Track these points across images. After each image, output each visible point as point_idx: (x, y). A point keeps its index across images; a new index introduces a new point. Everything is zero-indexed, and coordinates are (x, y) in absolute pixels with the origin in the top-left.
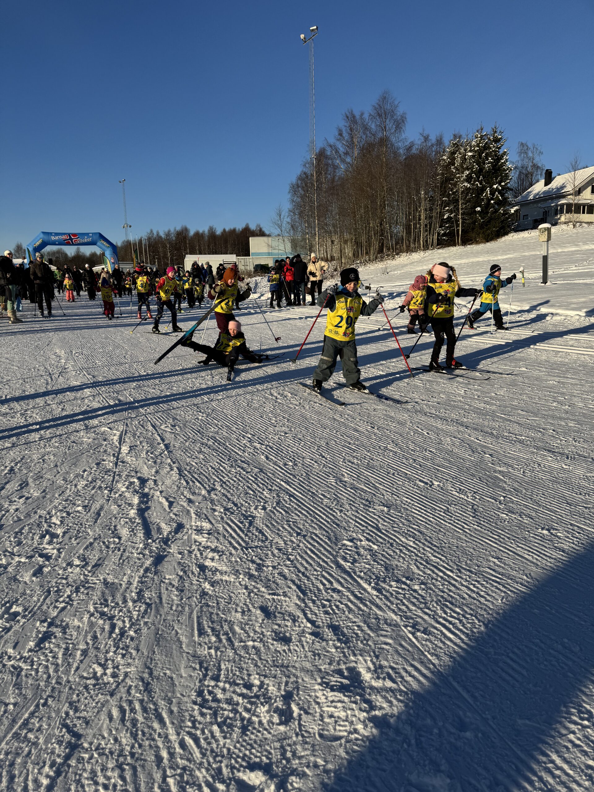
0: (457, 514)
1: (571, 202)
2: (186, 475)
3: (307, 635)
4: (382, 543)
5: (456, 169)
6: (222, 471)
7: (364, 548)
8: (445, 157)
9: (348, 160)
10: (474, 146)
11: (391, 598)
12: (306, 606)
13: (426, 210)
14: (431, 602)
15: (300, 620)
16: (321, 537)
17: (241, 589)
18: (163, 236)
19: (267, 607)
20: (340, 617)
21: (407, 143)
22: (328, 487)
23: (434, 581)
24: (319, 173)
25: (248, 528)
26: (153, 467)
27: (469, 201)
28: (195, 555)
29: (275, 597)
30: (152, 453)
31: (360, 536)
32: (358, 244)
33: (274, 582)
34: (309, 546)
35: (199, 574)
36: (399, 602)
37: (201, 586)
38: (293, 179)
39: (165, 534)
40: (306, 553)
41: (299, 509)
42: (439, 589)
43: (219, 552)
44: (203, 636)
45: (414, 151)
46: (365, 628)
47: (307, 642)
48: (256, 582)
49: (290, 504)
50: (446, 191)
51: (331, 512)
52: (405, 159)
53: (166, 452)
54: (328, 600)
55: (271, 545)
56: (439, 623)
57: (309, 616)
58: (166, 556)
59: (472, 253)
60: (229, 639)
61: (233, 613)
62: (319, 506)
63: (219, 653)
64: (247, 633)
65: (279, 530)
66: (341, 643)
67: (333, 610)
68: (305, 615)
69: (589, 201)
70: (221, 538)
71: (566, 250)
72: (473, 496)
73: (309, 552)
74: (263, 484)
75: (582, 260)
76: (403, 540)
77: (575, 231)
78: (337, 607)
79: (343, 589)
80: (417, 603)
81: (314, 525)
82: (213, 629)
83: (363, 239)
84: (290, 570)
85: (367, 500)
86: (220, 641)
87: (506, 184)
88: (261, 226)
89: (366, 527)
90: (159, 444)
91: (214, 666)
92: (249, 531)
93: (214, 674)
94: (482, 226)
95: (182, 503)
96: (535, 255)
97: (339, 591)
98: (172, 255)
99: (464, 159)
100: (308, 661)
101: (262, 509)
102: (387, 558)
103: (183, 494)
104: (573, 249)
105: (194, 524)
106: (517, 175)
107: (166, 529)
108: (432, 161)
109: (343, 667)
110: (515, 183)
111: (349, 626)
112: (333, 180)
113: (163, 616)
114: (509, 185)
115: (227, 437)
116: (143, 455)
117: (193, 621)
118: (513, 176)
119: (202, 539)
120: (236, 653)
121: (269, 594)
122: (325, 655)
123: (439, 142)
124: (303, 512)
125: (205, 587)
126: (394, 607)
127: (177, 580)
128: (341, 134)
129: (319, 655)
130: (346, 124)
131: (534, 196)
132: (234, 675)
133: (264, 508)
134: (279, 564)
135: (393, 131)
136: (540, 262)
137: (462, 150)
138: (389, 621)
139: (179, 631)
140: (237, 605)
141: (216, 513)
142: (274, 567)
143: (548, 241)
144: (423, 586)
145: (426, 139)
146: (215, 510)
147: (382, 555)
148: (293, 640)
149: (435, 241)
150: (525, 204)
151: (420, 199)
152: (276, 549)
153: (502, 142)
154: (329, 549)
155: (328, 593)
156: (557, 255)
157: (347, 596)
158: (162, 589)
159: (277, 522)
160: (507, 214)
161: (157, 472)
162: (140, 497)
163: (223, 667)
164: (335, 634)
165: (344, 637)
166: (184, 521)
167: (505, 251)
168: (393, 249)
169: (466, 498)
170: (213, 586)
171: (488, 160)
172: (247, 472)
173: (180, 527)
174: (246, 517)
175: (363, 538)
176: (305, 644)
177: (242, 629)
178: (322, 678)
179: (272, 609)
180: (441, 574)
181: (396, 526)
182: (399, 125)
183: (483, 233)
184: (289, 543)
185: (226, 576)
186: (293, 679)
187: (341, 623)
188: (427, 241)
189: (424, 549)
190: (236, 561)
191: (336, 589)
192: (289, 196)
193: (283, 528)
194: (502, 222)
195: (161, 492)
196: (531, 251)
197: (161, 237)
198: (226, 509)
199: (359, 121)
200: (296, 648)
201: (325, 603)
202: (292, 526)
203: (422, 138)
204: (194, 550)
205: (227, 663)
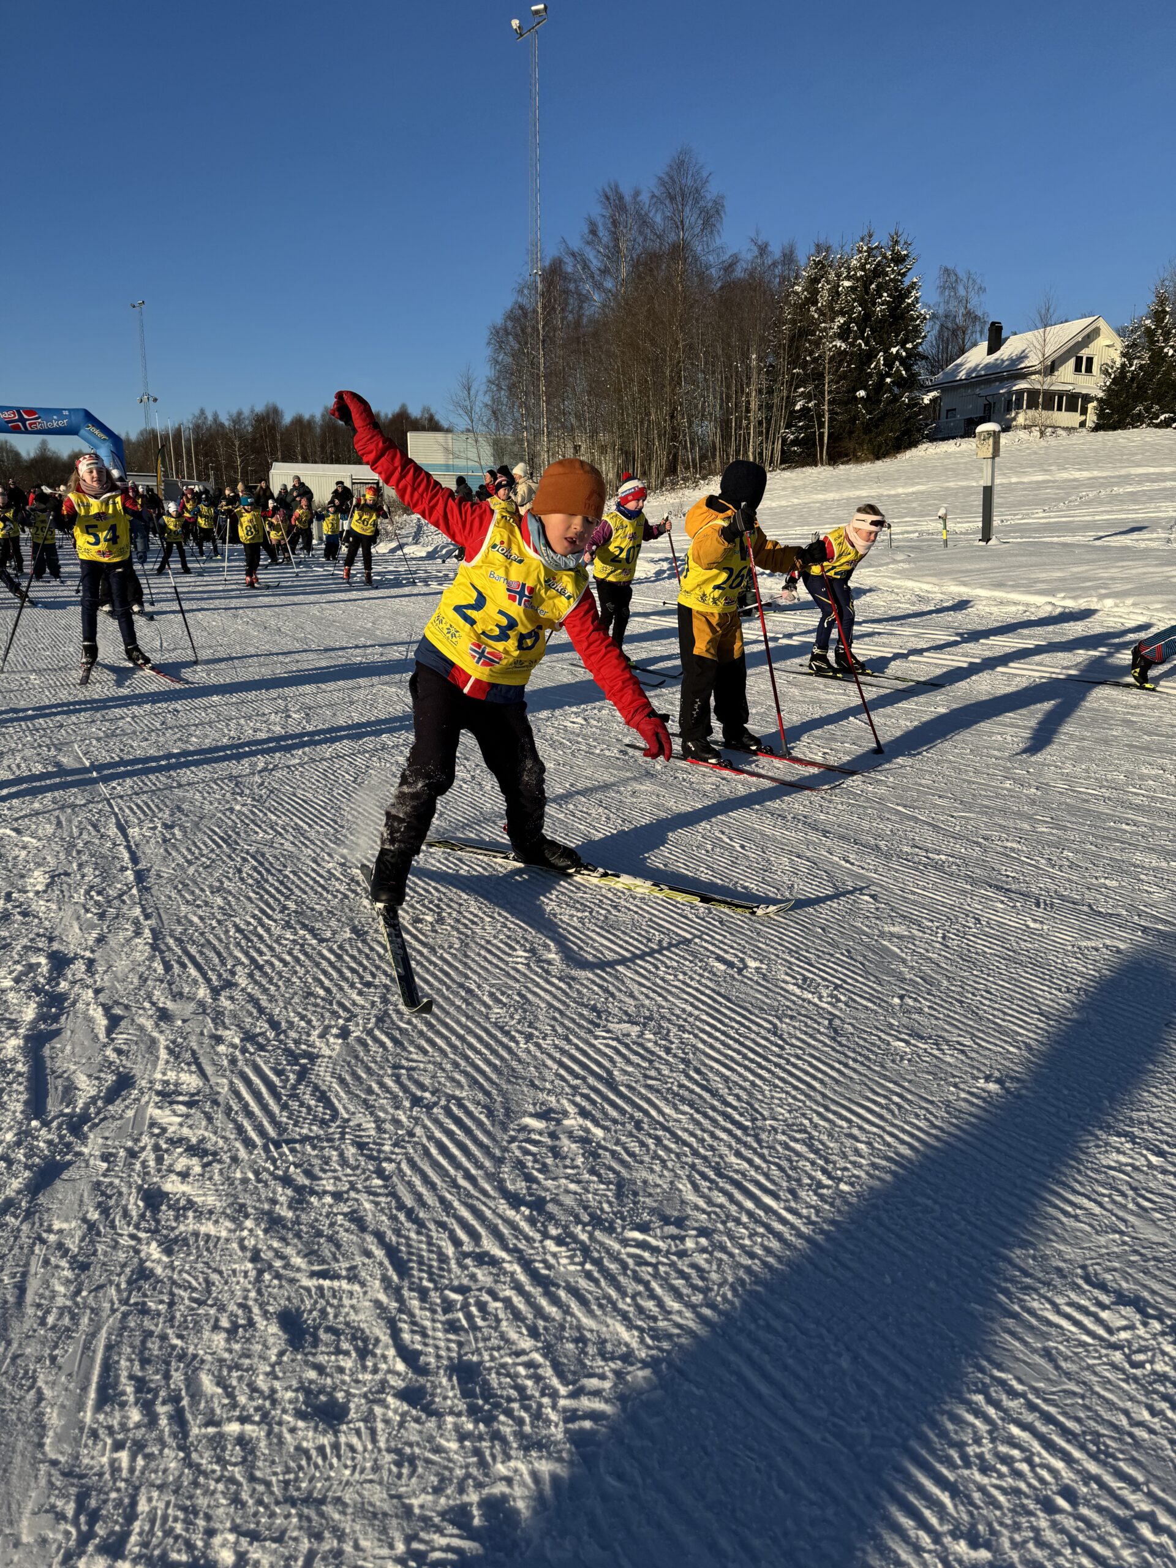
0: (794, 1041)
1: (1038, 387)
2: (170, 949)
3: (390, 1400)
4: (615, 1121)
5: (819, 310)
6: (260, 937)
7: (570, 1135)
8: (798, 289)
9: (609, 284)
10: (855, 269)
11: (621, 1278)
12: (403, 1308)
13: (760, 391)
14: (720, 1285)
15: (378, 1351)
16: (471, 1107)
17: (241, 1260)
18: (226, 423)
19: (299, 1313)
20: (486, 1339)
21: (726, 257)
22: (508, 975)
23: (730, 1225)
24: (549, 309)
25: (294, 1087)
26: (93, 927)
27: (843, 377)
28: (143, 1163)
29: (326, 1283)
30: (99, 893)
31: (565, 1102)
32: (628, 455)
33: (330, 1239)
34: (438, 1134)
35: (142, 1216)
36: (641, 1288)
37: (137, 1252)
38: (498, 318)
39: (80, 1104)
40: (427, 1153)
41: (430, 1034)
42: (742, 1247)
43: (205, 1152)
44: (107, 1409)
45: (739, 273)
46: (548, 1372)
47: (387, 1422)
48: (283, 1239)
49: (409, 1022)
50: (799, 356)
51: (505, 1040)
52: (722, 288)
53: (134, 891)
54: (462, 1290)
55: (343, 1134)
56: (737, 1349)
57: (406, 1336)
58: (70, 1164)
59: (848, 480)
60: (179, 1419)
61: (206, 1334)
62: (478, 1024)
63: (140, 1462)
64: (231, 1395)
65: (370, 1091)
66: (476, 1422)
67: (469, 1317)
68: (395, 1334)
69: (1070, 387)
70: (219, 1117)
71: (1025, 480)
72: (831, 996)
73: (434, 1151)
74: (353, 971)
75: (1055, 500)
76: (667, 1110)
77: (1043, 443)
78: (482, 1307)
79: (503, 1255)
80: (685, 1291)
81: (457, 1076)
82: (141, 1384)
83: (637, 446)
84: (377, 1204)
85: (594, 1009)
86: (152, 1420)
87: (915, 347)
88: (433, 411)
89: (584, 1079)
90: (123, 869)
91: (119, 1504)
92: (293, 1096)
93: (112, 1533)
94: (868, 428)
95: (142, 1021)
96: (968, 488)
97: (494, 1262)
98: (245, 463)
99: (835, 293)
100: (381, 1483)
101: (337, 1036)
102: (623, 1162)
103: (149, 997)
104: (1040, 478)
105: (158, 1076)
106: (935, 332)
107: (86, 1088)
108: (773, 295)
109: (473, 1497)
110: (932, 346)
111: (504, 1365)
112: (578, 324)
113: (15, 1345)
114: (920, 349)
115: (291, 856)
116: (79, 897)
117: (92, 1359)
118: (930, 332)
119: (168, 1118)
120: (188, 1462)
121: (313, 1275)
122: (428, 1461)
123: (789, 258)
124: (438, 1041)
125: (149, 1255)
126: (626, 1304)
127: (79, 1234)
128: (594, 232)
129: (412, 1460)
130: (604, 212)
131: (968, 374)
132: (168, 1533)
133: (344, 1033)
134: (353, 1187)
135: (697, 230)
136: (978, 501)
137: (832, 276)
138: (609, 1347)
139: (48, 1393)
140: (222, 1308)
141: (221, 1048)
142: (338, 1196)
143: (993, 458)
144: (703, 1241)
145: (763, 250)
146: (219, 1040)
147: (613, 1153)
148: (352, 1415)
149: (778, 455)
150: (950, 387)
151: (748, 367)
152: (354, 1143)
153: (908, 263)
154: (485, 1140)
155: (464, 1267)
156: (1009, 488)
157: (513, 1274)
158: (34, 1261)
159: (368, 1070)
160: (915, 405)
161: (101, 940)
162: (40, 1005)
163: (143, 1507)
164: (466, 1394)
165: (486, 1401)
166: (137, 1070)
167: (911, 478)
168: (695, 466)
169: (816, 1000)
170: (168, 1252)
171: (881, 297)
172: (321, 940)
173: (124, 1082)
174: (293, 1057)
175: (571, 1109)
176: (380, 1426)
177: (220, 1382)
178: (409, 1539)
179: (311, 1318)
180: (749, 1205)
181: (653, 1073)
182: (710, 218)
183: (870, 440)
184: (388, 1126)
185: (210, 1224)
186: (330, 1543)
187: (487, 1357)
188: (761, 454)
189: (713, 1135)
190: (245, 1181)
191: (487, 1254)
192: (488, 352)
193: (382, 1085)
194: (907, 420)
195: (97, 992)
196: (961, 480)
197: (222, 425)
198: (249, 1037)
199: (631, 208)
200: (355, 1441)
201: (454, 1296)
202: (405, 1080)
203: (755, 249)
204: (143, 1149)
205: (155, 1494)
